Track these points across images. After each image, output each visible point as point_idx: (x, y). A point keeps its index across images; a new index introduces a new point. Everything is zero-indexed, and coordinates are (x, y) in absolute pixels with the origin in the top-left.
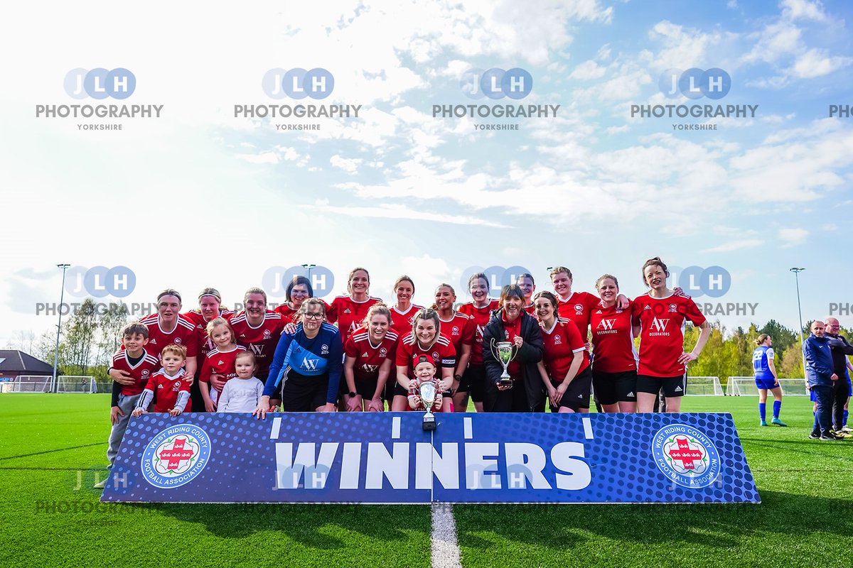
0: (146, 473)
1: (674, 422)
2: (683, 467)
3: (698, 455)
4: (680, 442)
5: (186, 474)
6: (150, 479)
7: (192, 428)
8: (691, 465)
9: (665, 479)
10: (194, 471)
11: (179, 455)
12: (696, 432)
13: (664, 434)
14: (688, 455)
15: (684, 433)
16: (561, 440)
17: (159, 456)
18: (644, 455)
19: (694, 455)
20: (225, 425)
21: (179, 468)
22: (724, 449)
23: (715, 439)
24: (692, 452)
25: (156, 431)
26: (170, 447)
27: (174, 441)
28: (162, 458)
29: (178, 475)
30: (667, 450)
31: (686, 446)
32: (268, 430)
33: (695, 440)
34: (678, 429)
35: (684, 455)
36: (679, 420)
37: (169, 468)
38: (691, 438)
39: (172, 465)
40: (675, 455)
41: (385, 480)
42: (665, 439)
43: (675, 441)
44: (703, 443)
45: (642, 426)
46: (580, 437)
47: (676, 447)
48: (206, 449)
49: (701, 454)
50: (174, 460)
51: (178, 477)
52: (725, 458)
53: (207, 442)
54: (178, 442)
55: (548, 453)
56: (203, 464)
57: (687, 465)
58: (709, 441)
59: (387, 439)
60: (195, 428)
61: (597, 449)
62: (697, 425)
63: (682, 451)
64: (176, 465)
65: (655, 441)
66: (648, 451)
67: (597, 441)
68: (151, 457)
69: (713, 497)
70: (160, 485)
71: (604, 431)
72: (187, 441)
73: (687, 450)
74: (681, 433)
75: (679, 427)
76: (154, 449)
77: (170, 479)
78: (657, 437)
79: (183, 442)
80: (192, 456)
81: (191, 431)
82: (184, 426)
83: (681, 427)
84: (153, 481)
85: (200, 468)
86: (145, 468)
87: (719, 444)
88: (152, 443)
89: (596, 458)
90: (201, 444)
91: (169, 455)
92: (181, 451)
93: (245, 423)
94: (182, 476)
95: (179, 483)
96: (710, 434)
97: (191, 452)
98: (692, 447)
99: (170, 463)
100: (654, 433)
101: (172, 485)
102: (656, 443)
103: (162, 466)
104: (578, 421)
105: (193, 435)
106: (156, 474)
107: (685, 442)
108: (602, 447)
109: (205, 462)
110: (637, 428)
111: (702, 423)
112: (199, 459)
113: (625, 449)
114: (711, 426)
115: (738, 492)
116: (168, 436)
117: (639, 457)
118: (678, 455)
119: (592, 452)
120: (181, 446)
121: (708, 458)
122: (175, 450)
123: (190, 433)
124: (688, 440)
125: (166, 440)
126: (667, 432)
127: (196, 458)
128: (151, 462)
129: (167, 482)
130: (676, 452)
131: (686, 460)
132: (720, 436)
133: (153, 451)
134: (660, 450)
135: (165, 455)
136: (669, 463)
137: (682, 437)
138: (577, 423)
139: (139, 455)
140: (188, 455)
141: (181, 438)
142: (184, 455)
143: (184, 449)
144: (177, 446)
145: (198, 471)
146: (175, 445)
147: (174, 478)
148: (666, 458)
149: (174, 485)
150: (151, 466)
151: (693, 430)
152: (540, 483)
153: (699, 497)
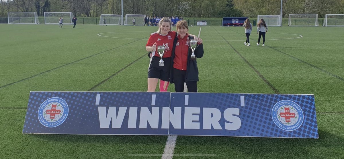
0: (41, 120)
1: (285, 99)
2: (285, 121)
3: (293, 115)
4: (286, 109)
5: (59, 121)
6: (43, 123)
7: (59, 99)
8: (289, 120)
9: (275, 126)
10: (62, 120)
11: (54, 112)
12: (295, 104)
13: (279, 105)
14: (289, 115)
15: (289, 104)
16: (229, 107)
17: (46, 113)
18: (267, 115)
19: (291, 115)
20: (74, 98)
21: (55, 118)
22: (307, 113)
23: (304, 108)
24: (290, 114)
25: (42, 100)
26: (50, 108)
27: (51, 105)
28: (47, 113)
29: (56, 121)
30: (279, 112)
31: (288, 111)
32: (94, 100)
33: (294, 108)
34: (286, 103)
35: (287, 115)
36: (288, 98)
37: (51, 118)
38: (292, 107)
39: (52, 117)
40: (282, 115)
41: (148, 124)
42: (279, 107)
43: (284, 108)
44: (297, 109)
45: (269, 101)
46: (238, 105)
47: (283, 111)
48: (67, 109)
49: (295, 115)
50: (52, 115)
51: (55, 122)
52: (306, 117)
53: (67, 106)
54: (53, 106)
55: (222, 113)
56: (66, 116)
57: (287, 120)
58: (300, 109)
59: (149, 105)
60: (61, 99)
61: (245, 111)
62: (296, 101)
63: (286, 113)
64: (53, 117)
65: (274, 108)
66: (269, 113)
67: (246, 107)
68: (42, 113)
69: (297, 135)
70: (47, 126)
71: (250, 102)
72: (57, 105)
73: (289, 113)
74: (287, 104)
75: (287, 102)
76: (43, 109)
77: (52, 123)
78: (275, 106)
79: (55, 106)
80: (61, 113)
81: (58, 100)
82: (55, 98)
83: (288, 101)
84: (44, 124)
85: (65, 118)
86: (40, 118)
87: (305, 110)
88: (41, 106)
89: (244, 115)
90: (64, 107)
91: (50, 112)
92: (55, 110)
93: (83, 97)
94: (57, 122)
95: (56, 125)
96: (301, 105)
97: (60, 111)
98: (291, 111)
99: (51, 116)
100: (274, 104)
101: (53, 126)
102: (274, 109)
103: (47, 117)
104: (238, 98)
105: (60, 103)
106: (45, 121)
107: (288, 109)
108: (248, 110)
109: (66, 115)
110: (266, 102)
111: (299, 100)
112: (64, 114)
113: (259, 112)
114: (303, 101)
115: (309, 133)
116: (48, 103)
117: (265, 116)
118: (284, 115)
119: (243, 113)
120: (55, 108)
121: (298, 117)
122: (52, 110)
123: (58, 102)
124: (290, 108)
125: (48, 105)
126: (280, 104)
127: (62, 114)
128: (42, 115)
129: (51, 124)
130: (283, 113)
131: (287, 118)
132: (306, 106)
133: (42, 110)
134: (275, 113)
135: (48, 112)
136: (278, 119)
137: (287, 107)
138: (238, 99)
139: (36, 112)
140: (59, 112)
141: (54, 104)
142: (57, 112)
143: (56, 109)
144: (53, 108)
145: (64, 119)
146: (52, 107)
147: (53, 123)
148: (278, 116)
149: (54, 126)
150: (43, 117)
151: (293, 103)
152: (218, 127)
153: (290, 135)
